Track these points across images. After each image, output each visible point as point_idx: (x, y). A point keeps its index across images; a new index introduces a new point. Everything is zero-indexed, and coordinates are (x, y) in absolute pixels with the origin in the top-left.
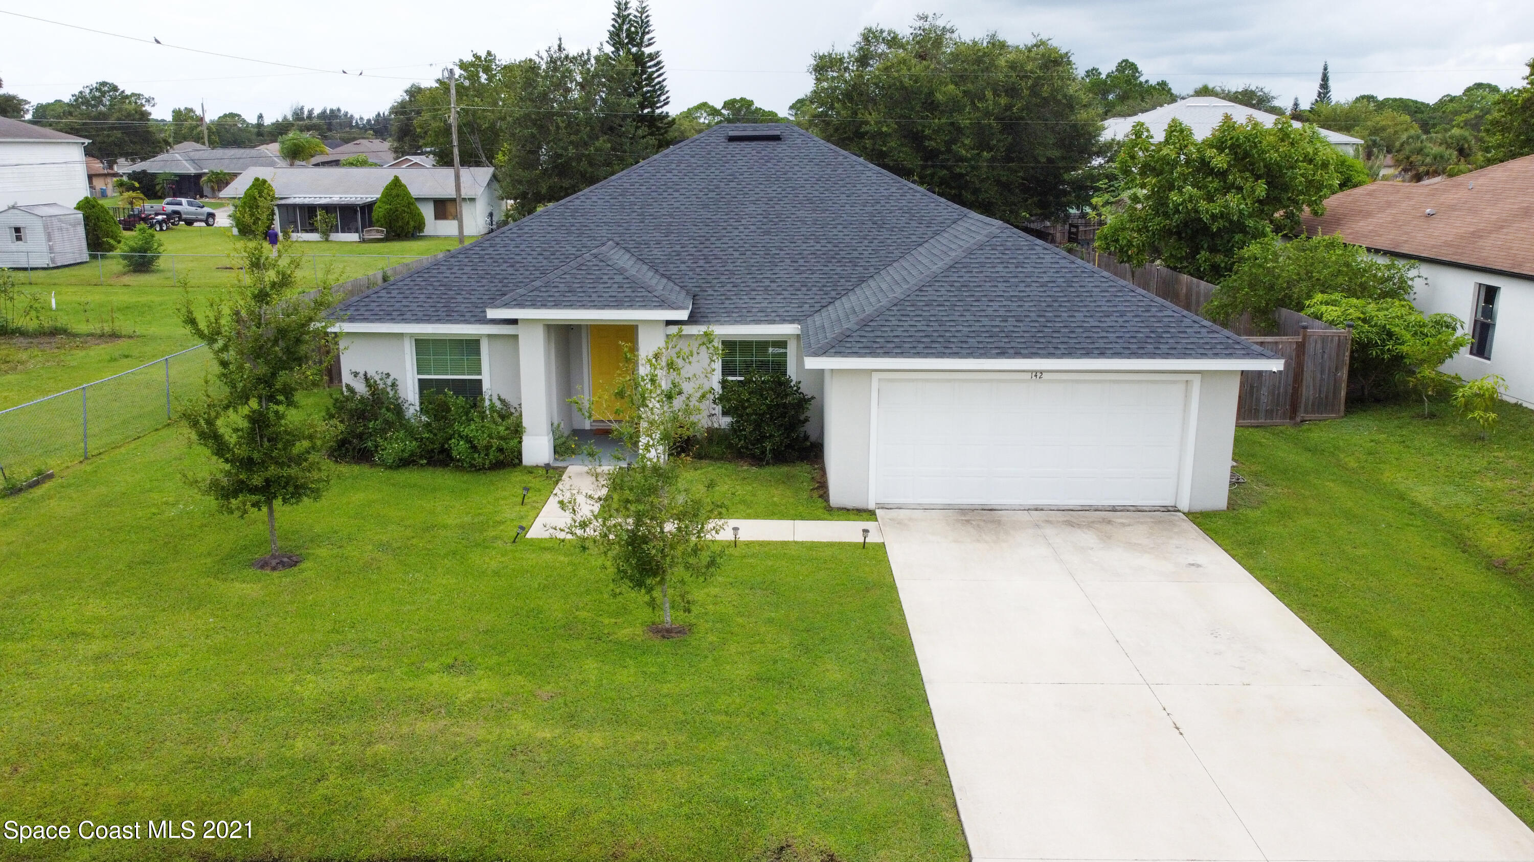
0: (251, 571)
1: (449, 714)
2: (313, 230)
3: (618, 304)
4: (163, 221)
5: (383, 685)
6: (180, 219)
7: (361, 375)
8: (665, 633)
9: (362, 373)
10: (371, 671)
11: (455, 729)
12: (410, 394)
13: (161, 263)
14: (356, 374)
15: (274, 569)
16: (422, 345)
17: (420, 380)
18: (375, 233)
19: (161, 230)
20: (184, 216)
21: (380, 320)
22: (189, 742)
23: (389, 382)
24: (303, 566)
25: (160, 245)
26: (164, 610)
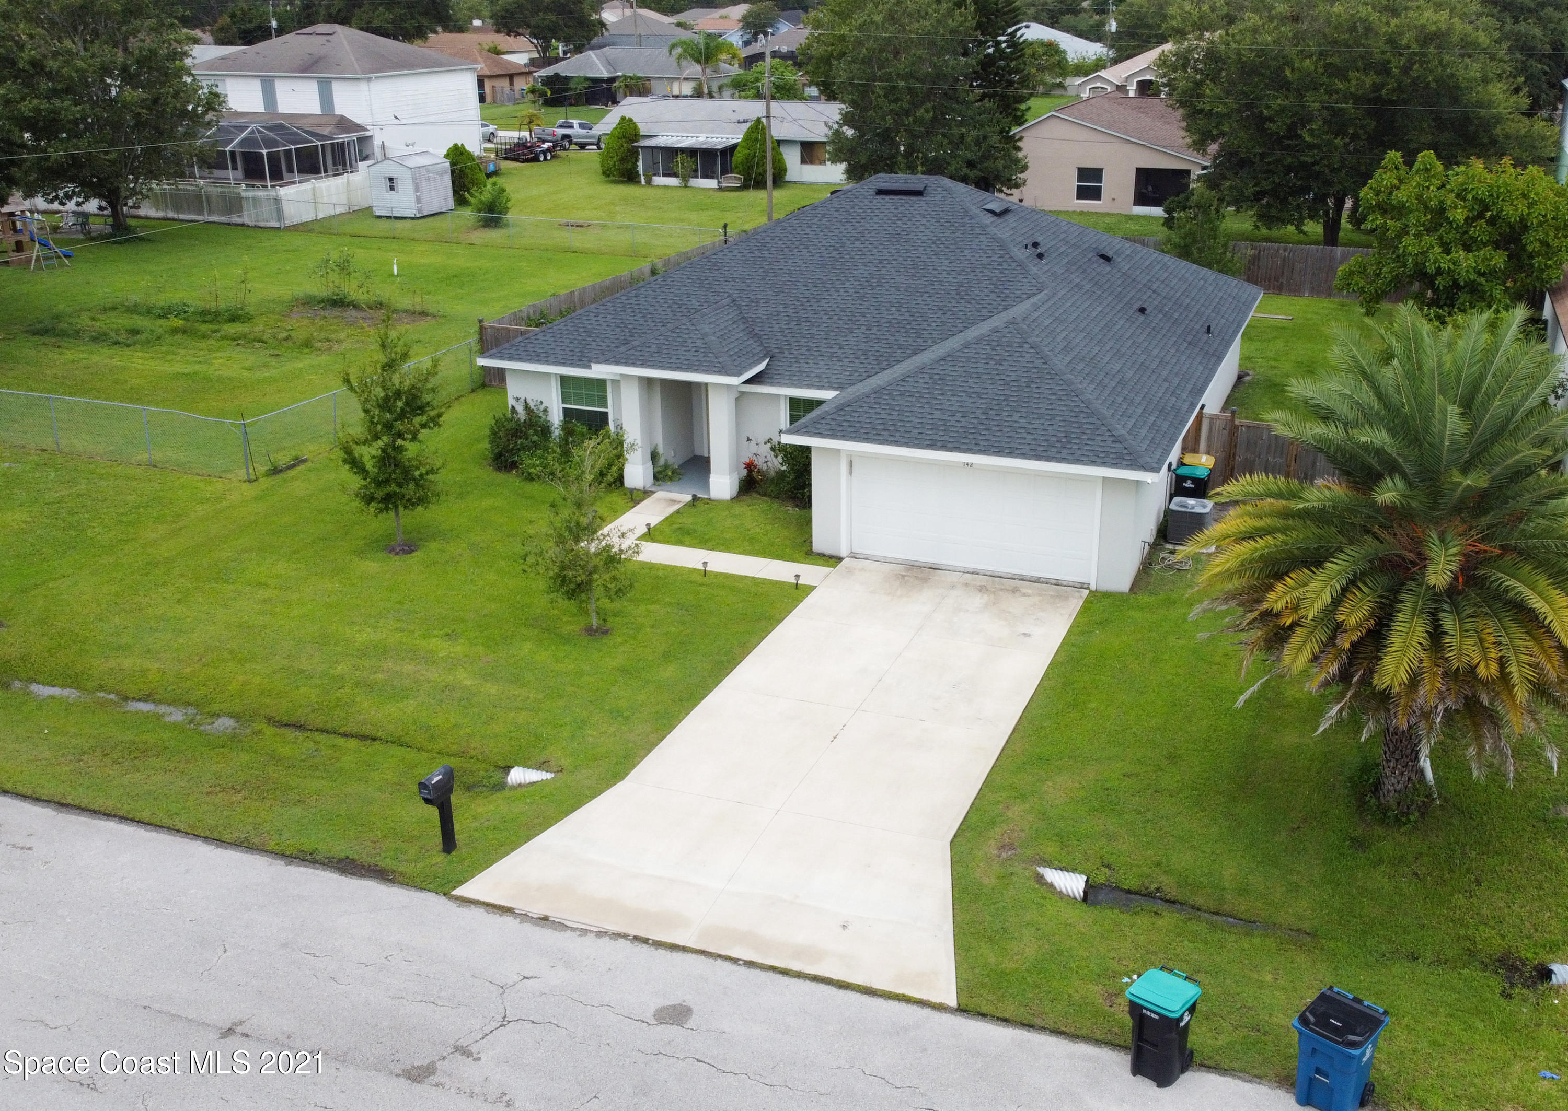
0: (381, 555)
1: (426, 663)
2: (675, 175)
3: (689, 368)
4: (549, 150)
5: (404, 641)
6: (571, 143)
7: (522, 400)
8: (590, 631)
9: (523, 398)
10: (402, 631)
11: (424, 672)
12: (556, 418)
13: (510, 216)
14: (518, 399)
15: (397, 554)
16: (565, 380)
17: (564, 408)
18: (732, 181)
19: (545, 159)
20: (575, 140)
21: (530, 360)
22: (288, 657)
23: (542, 408)
24: (414, 554)
25: (508, 200)
26: (316, 575)
